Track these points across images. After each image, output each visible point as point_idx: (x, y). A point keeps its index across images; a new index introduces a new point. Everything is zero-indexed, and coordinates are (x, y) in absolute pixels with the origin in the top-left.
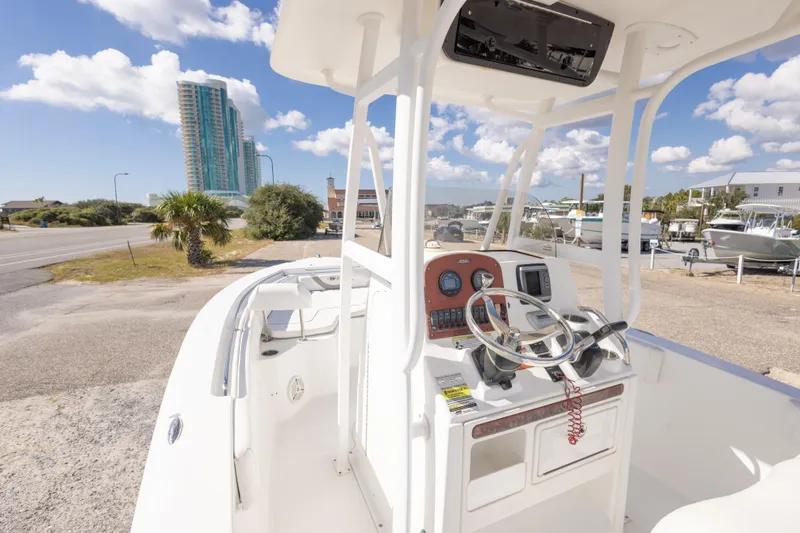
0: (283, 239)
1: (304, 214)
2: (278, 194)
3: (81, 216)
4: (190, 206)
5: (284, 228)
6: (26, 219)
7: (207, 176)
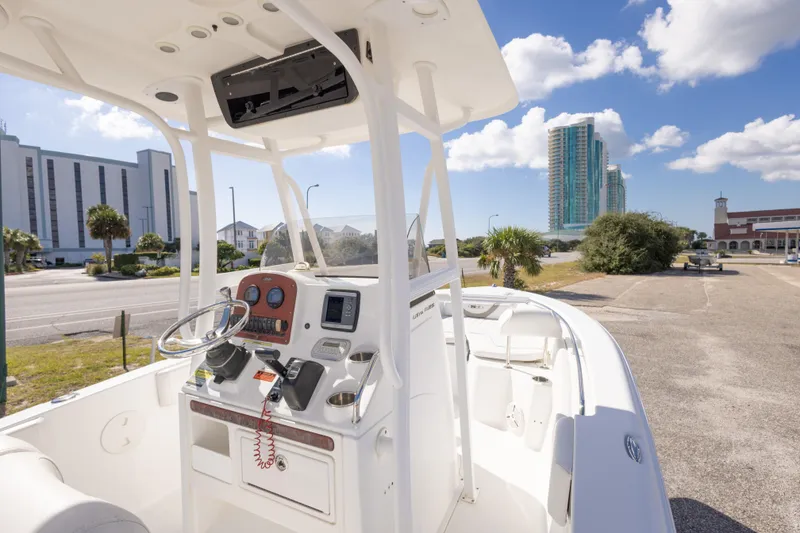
0: (618, 272)
1: (649, 245)
2: (617, 224)
3: (466, 250)
4: (507, 240)
5: (621, 260)
6: (436, 252)
7: (567, 211)
